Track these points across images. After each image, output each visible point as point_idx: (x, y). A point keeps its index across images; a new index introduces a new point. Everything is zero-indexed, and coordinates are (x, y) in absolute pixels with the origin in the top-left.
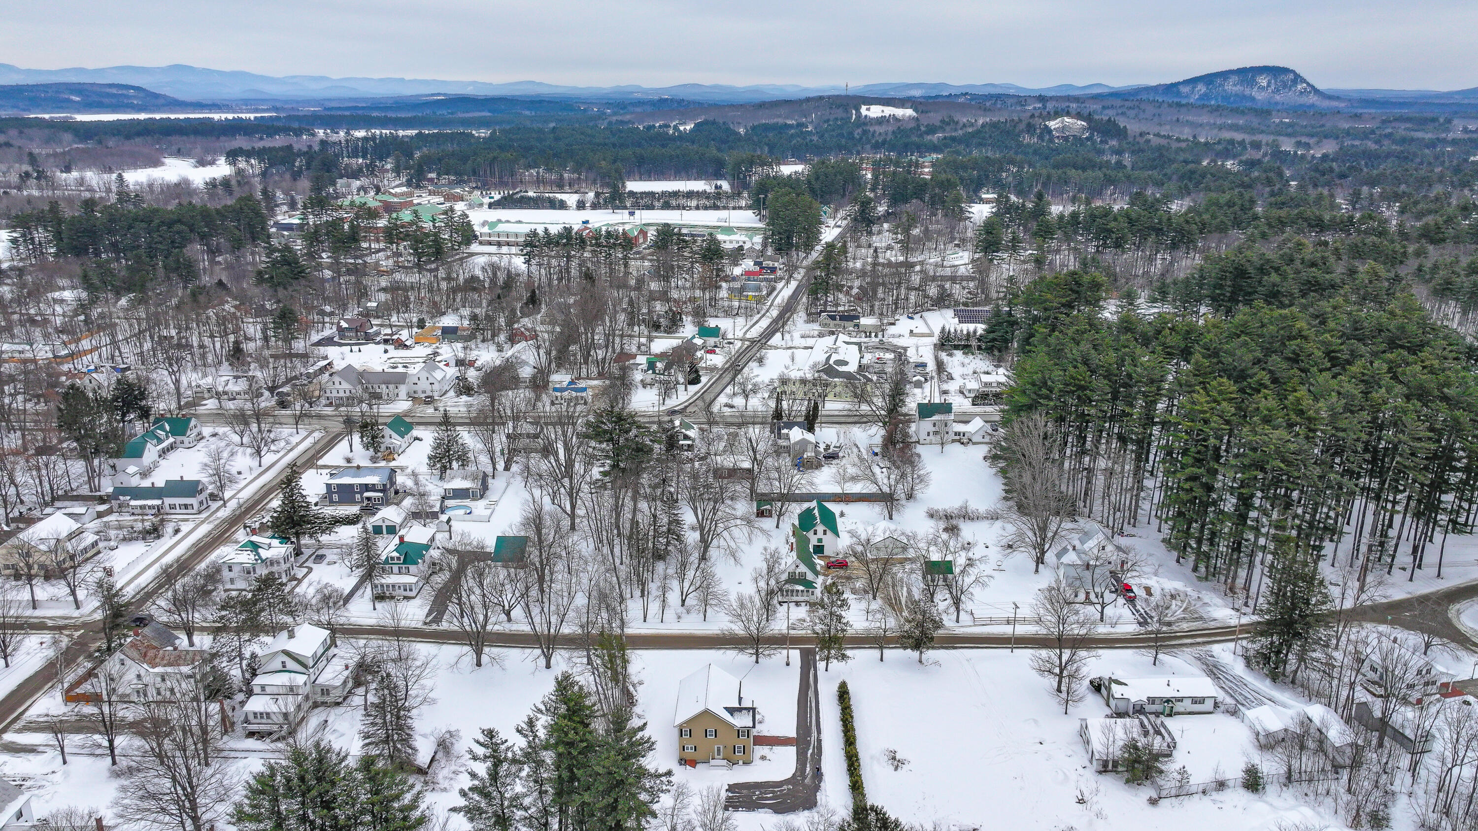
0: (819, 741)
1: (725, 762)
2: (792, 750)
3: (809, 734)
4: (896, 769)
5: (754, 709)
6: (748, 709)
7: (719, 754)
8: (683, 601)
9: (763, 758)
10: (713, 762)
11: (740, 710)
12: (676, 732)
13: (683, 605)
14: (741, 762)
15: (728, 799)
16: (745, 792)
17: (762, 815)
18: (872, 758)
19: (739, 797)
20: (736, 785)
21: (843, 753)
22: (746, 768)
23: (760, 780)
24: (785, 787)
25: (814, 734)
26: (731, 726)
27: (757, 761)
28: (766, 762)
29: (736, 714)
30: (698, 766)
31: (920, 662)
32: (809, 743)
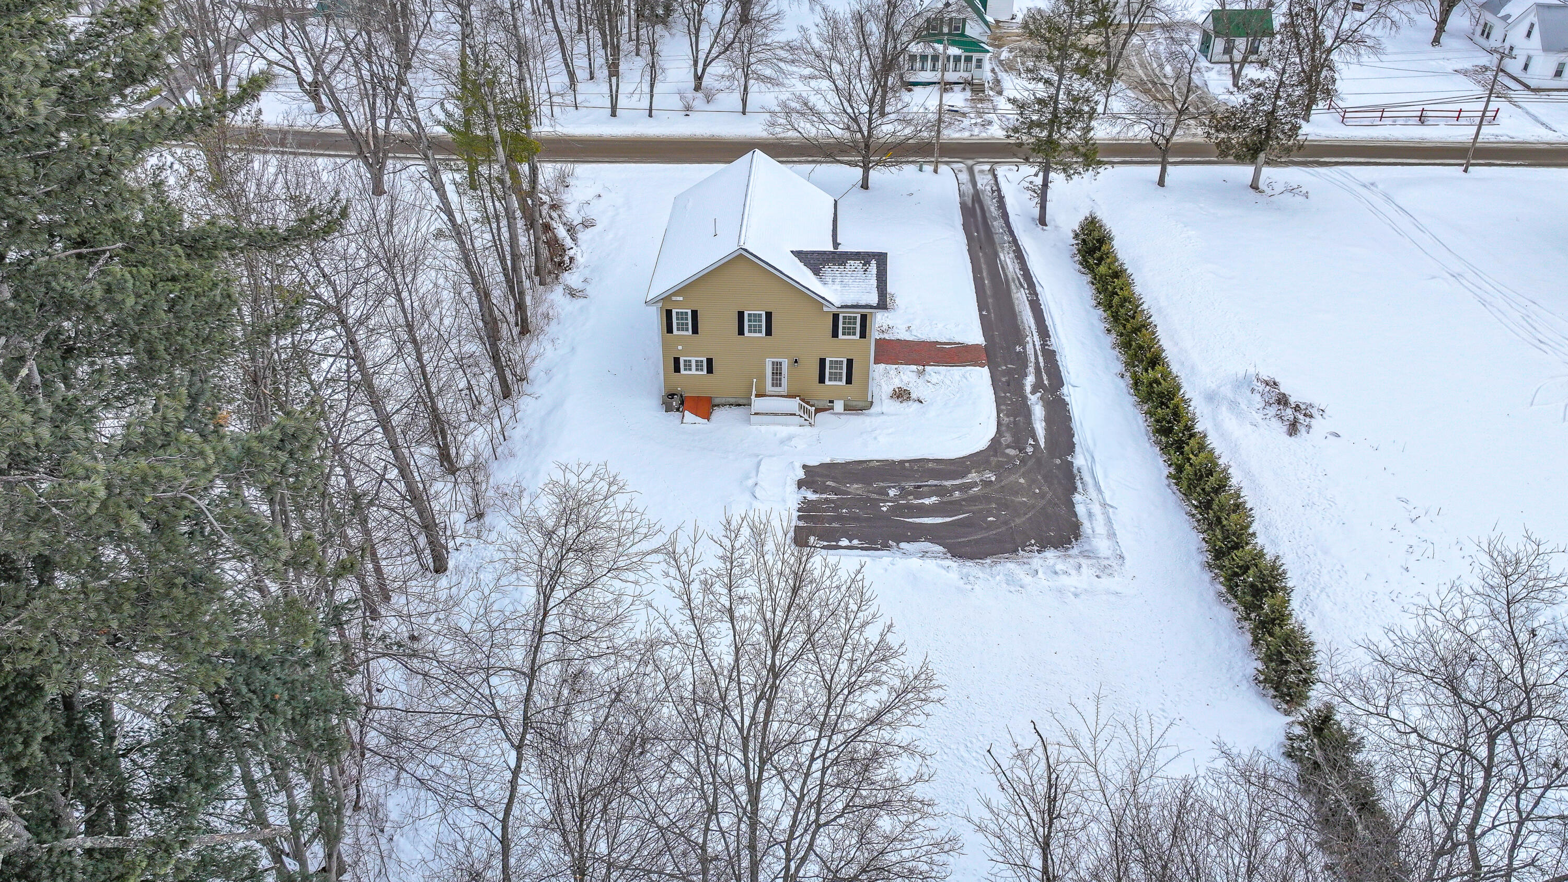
0: (1050, 356)
1: (793, 405)
2: (980, 377)
3: (1018, 336)
4: (1293, 428)
5: (881, 259)
6: (865, 258)
7: (777, 383)
8: (699, 78)
9: (901, 395)
10: (758, 404)
11: (838, 258)
12: (654, 317)
13: (697, 88)
14: (839, 406)
15: (807, 510)
16: (855, 488)
17: (915, 563)
18: (1211, 397)
19: (837, 506)
20: (829, 469)
21: (1124, 385)
22: (855, 421)
23: (897, 456)
24: (973, 477)
25: (1033, 341)
26: (816, 302)
27: (884, 405)
28: (911, 408)
29: (827, 270)
30: (719, 415)
31: (1254, 186)
32: (1022, 360)
